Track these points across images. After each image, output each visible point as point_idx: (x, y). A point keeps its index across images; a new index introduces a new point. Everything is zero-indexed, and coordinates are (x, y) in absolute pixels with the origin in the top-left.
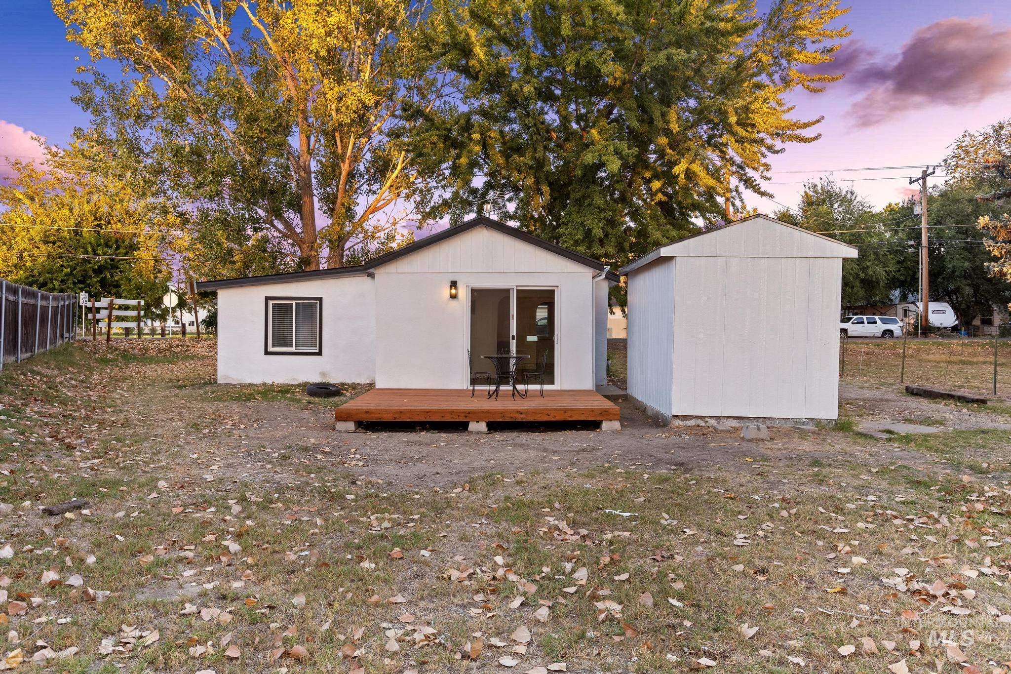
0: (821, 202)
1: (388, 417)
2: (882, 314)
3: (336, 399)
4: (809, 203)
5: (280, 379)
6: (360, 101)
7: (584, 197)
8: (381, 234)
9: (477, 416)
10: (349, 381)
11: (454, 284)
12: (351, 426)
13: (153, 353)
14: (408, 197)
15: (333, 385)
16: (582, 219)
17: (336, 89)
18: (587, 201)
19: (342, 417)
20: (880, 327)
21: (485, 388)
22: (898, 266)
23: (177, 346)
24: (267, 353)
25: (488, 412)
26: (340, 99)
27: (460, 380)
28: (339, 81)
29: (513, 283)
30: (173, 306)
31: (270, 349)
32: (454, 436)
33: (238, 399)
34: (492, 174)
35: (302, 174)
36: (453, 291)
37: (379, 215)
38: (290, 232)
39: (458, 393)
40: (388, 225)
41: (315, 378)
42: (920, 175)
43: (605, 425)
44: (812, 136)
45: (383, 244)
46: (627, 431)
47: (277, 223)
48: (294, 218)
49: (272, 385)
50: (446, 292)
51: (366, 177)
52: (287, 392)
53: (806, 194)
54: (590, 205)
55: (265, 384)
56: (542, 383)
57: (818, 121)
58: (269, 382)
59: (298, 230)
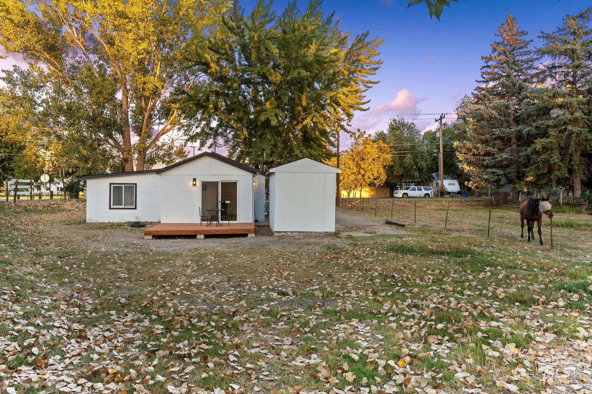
0: (398, 128)
1: (165, 234)
2: (424, 185)
3: (143, 228)
4: (393, 128)
5: (116, 220)
6: (154, 85)
7: (263, 134)
8: (166, 147)
9: (200, 232)
10: (149, 221)
11: (195, 180)
12: (150, 237)
13: (40, 208)
14: (179, 129)
15: (142, 223)
16: (261, 145)
17: (142, 79)
18: (264, 136)
19: (147, 234)
20: (423, 192)
21: (206, 222)
22: (432, 162)
23: (54, 204)
24: (110, 208)
25: (204, 231)
26: (144, 83)
27: (196, 219)
28: (144, 75)
29: (219, 179)
30: (46, 181)
31: (112, 207)
32: (191, 240)
33: (100, 228)
34: (221, 120)
35: (124, 115)
36: (194, 183)
37: (164, 137)
38: (117, 145)
39: (196, 225)
40: (169, 142)
41: (133, 220)
42: (439, 118)
43: (249, 235)
44: (366, 108)
45: (167, 151)
46: (256, 237)
47: (111, 141)
48: (118, 137)
49: (113, 223)
50: (191, 183)
51: (158, 116)
52: (121, 225)
53: (391, 123)
54: (265, 138)
55: (109, 223)
56: (229, 220)
57: (368, 102)
58: (112, 222)
59: (121, 144)
